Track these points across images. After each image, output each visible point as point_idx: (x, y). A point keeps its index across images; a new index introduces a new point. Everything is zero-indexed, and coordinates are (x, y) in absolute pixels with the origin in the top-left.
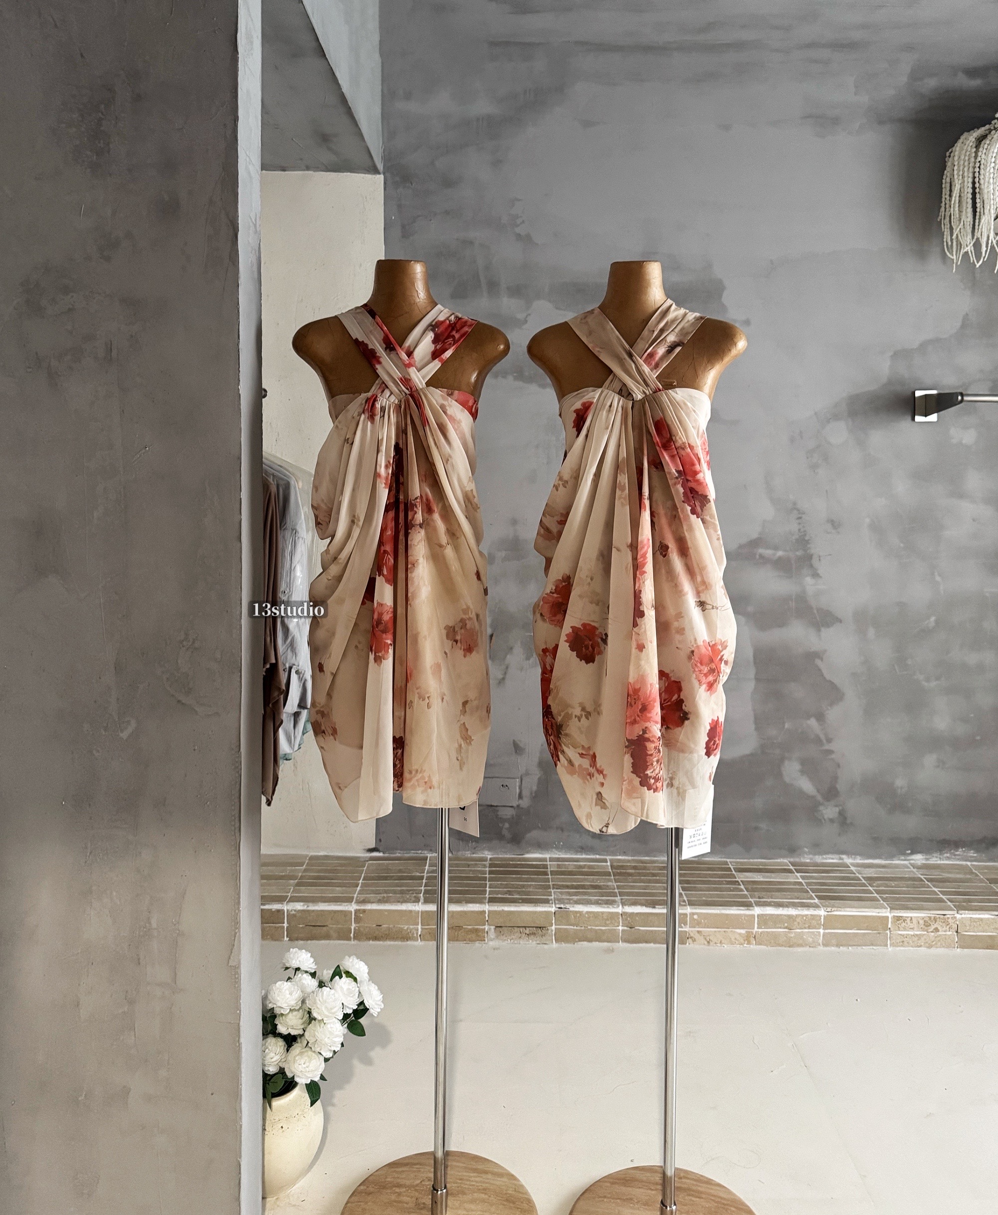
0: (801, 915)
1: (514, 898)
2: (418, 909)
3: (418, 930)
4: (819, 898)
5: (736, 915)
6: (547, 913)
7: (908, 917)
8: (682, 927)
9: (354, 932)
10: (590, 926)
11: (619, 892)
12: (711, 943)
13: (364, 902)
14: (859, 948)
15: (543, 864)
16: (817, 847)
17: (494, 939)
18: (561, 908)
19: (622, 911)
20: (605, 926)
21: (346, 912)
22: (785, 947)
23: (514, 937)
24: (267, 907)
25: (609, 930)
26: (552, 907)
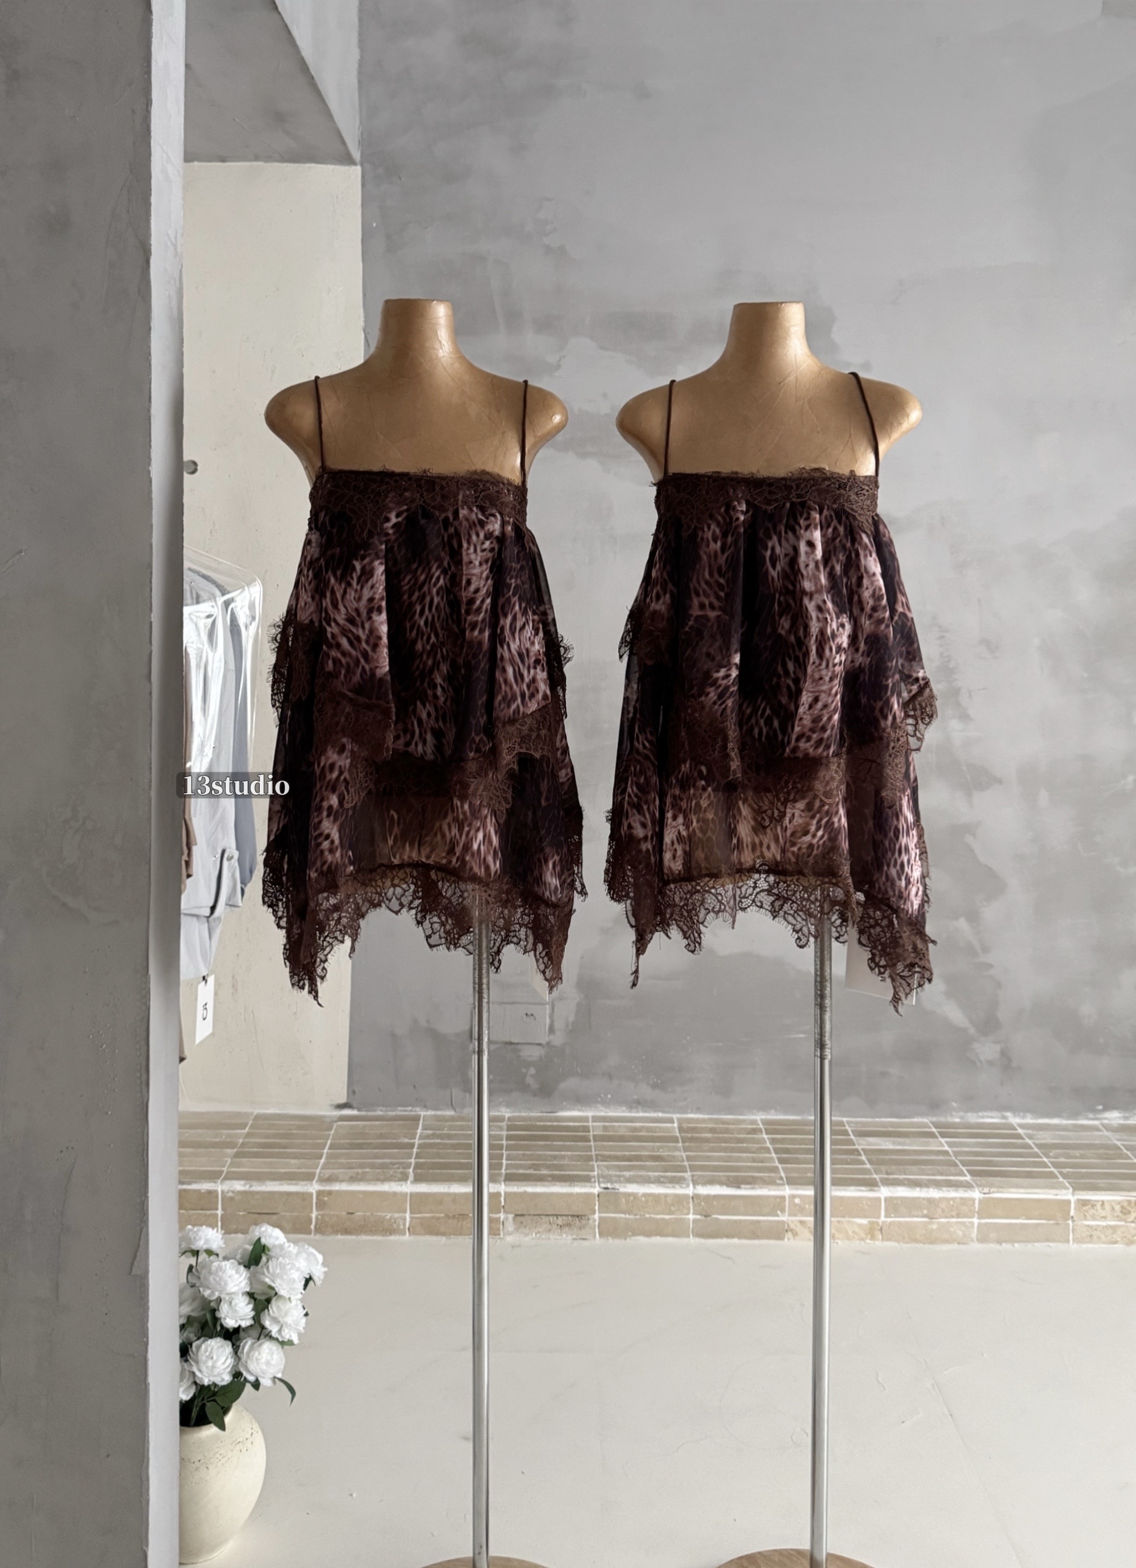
0: (946, 1198)
1: (540, 1175)
2: (406, 1190)
3: (405, 1219)
4: (972, 1173)
5: (854, 1198)
6: (588, 1196)
7: (1098, 1201)
8: (778, 1216)
9: (316, 1223)
10: (649, 1213)
11: (690, 1165)
13: (330, 1180)
14: (1029, 1245)
15: (583, 1126)
16: (971, 1101)
17: (513, 1232)
18: (607, 1188)
19: (693, 1193)
20: (669, 1214)
21: (303, 1194)
22: (924, 1243)
23: (540, 1230)
24: (194, 1187)
25: (675, 1219)
26: (595, 1187)
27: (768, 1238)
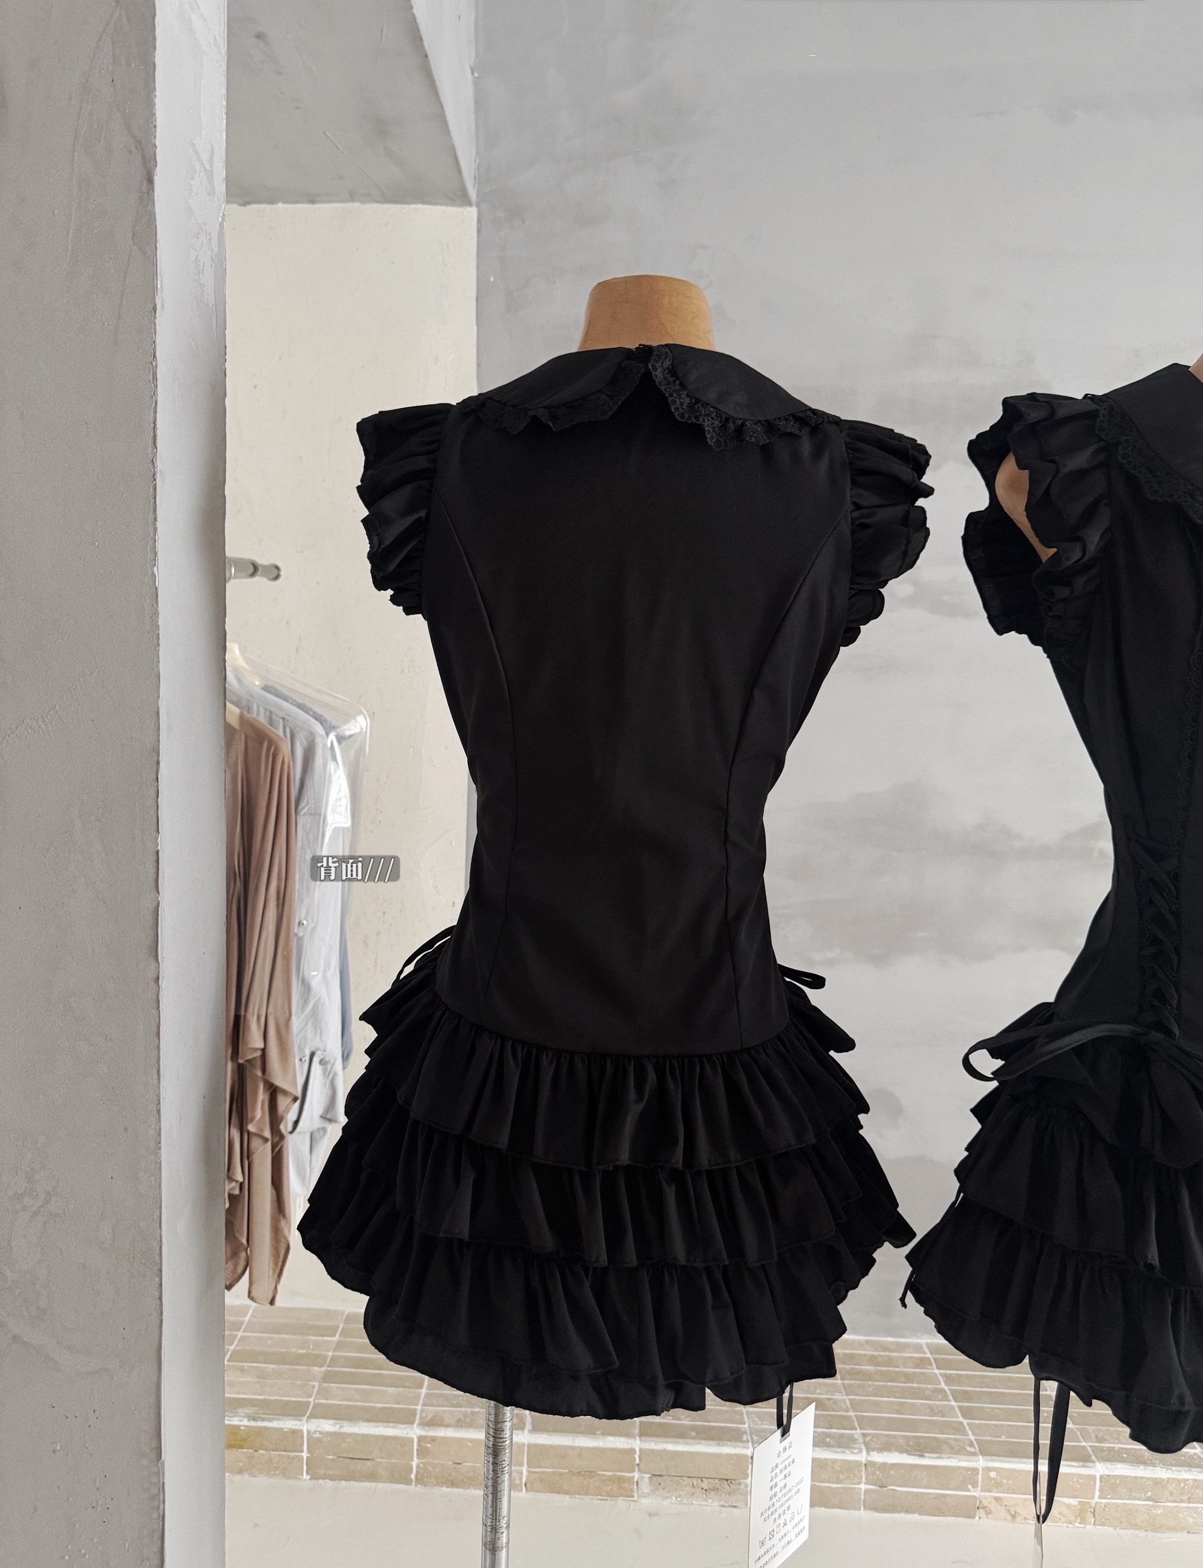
0: (1176, 1479)
1: (681, 1426)
2: (524, 1441)
3: (521, 1473)
6: (740, 1458)
8: (968, 1490)
9: (417, 1472)
12: (1018, 1519)
13: (434, 1422)
17: (649, 1494)
19: (866, 1461)
20: (836, 1483)
21: (403, 1438)
22: (1145, 1530)
23: (682, 1493)
24: (275, 1424)
25: (843, 1488)
26: (748, 1448)
27: (956, 1515)
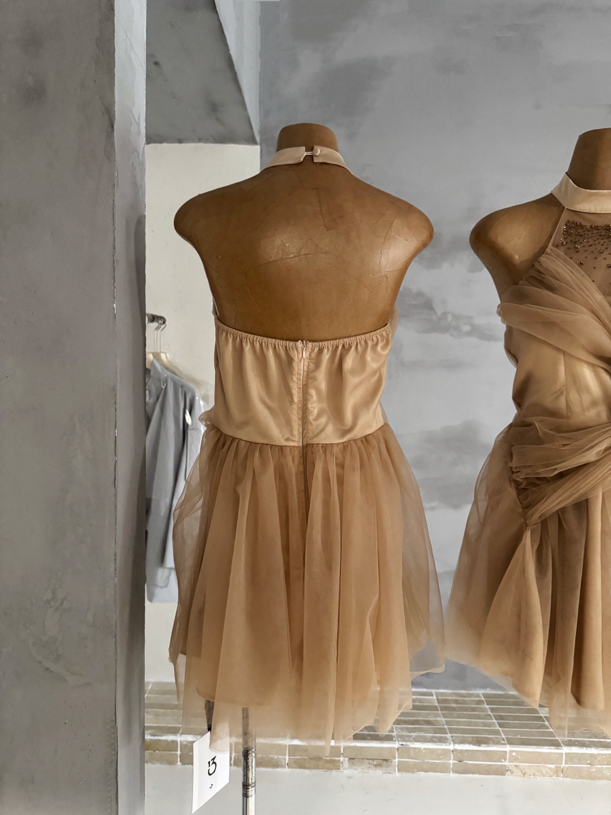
0: (600, 754)
2: (286, 743)
3: (285, 759)
5: (548, 753)
6: (392, 749)
8: (502, 762)
9: (234, 760)
10: (427, 759)
11: (449, 728)
12: (526, 775)
17: (347, 768)
18: (402, 745)
19: (453, 749)
20: (439, 760)
22: (588, 779)
23: (364, 767)
24: (164, 738)
25: (442, 763)
26: (396, 744)
27: (497, 774)
